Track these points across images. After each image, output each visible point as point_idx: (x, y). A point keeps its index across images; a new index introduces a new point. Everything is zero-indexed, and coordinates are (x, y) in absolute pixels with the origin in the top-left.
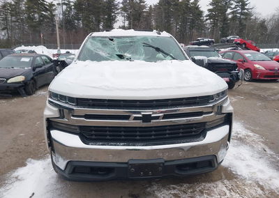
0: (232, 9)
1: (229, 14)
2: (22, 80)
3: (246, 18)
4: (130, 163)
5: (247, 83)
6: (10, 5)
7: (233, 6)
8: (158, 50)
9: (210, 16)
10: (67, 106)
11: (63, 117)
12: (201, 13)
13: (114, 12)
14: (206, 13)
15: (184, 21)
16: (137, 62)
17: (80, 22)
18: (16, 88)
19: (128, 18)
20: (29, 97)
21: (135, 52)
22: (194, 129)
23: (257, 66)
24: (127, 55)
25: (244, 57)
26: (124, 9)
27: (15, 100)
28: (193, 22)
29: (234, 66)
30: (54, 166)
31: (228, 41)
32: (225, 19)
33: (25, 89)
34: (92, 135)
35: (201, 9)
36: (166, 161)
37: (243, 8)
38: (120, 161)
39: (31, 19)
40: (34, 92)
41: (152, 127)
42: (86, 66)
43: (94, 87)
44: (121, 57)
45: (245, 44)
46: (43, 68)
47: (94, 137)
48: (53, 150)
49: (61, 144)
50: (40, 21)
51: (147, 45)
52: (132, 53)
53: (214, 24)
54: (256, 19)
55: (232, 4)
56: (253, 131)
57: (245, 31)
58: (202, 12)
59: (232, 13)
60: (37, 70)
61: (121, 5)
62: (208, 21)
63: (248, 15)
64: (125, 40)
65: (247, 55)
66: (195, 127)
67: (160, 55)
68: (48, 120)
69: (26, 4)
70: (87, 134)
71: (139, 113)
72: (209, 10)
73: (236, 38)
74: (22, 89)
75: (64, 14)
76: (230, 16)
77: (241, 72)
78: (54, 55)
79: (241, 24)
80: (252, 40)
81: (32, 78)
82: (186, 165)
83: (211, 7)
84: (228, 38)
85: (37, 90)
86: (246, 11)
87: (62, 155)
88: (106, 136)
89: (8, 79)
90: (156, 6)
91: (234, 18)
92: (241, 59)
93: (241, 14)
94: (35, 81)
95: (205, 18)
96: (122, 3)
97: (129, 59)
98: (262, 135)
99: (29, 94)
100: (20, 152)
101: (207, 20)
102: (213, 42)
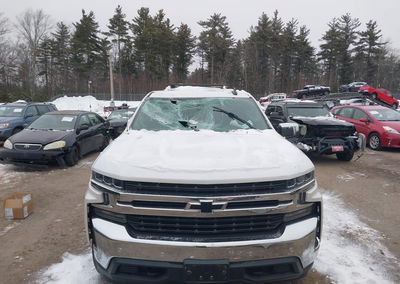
0: (356, 44)
1: (352, 51)
2: (62, 146)
3: (378, 57)
4: (187, 263)
5: (373, 152)
6: (52, 42)
7: (357, 41)
8: (232, 116)
9: (324, 55)
10: (112, 189)
11: (108, 203)
12: (310, 50)
13: (188, 51)
14: (318, 50)
15: (287, 62)
16: (203, 132)
17: (143, 63)
18: (54, 157)
19: (208, 58)
20: (70, 169)
21: (203, 118)
22: (268, 222)
23: (387, 128)
24: (193, 122)
25: (368, 115)
26: (202, 46)
27: (52, 173)
28: (299, 62)
29: (351, 130)
30: (96, 263)
31: (350, 89)
32: (346, 58)
33: (64, 158)
34: (141, 226)
35: (311, 45)
36: (231, 263)
37: (372, 43)
38: (173, 260)
39: (77, 60)
40: (76, 163)
41: (213, 218)
42: (139, 138)
43: (144, 168)
44: (185, 124)
45: (376, 94)
46: (90, 129)
47: (143, 229)
48: (94, 243)
49: (104, 236)
50: (90, 63)
51: (218, 110)
52: (199, 119)
53: (331, 66)
54: (392, 57)
55: (355, 38)
56: (370, 225)
57: (377, 75)
58: (312, 48)
59: (357, 49)
60: (82, 132)
61: (198, 41)
62: (322, 61)
63: (380, 53)
64: (191, 103)
65: (373, 113)
66: (270, 220)
67: (234, 122)
68: (89, 205)
69: (72, 41)
70: (135, 225)
71: (197, 200)
72: (322, 46)
73: (363, 86)
74: (61, 158)
75: (121, 53)
76: (353, 54)
77: (361, 138)
78: (106, 109)
79: (369, 64)
80: (387, 88)
81: (75, 144)
82: (259, 269)
83: (325, 42)
84: (351, 85)
85: (80, 159)
86: (376, 47)
87: (105, 251)
88: (158, 227)
89: (44, 145)
90: (246, 41)
91: (360, 57)
92: (365, 118)
93: (370, 50)
94: (78, 147)
95: (317, 57)
96: (200, 38)
97: (195, 128)
98: (382, 231)
99: (70, 164)
100: (55, 244)
101: (319, 59)
102: (327, 90)
